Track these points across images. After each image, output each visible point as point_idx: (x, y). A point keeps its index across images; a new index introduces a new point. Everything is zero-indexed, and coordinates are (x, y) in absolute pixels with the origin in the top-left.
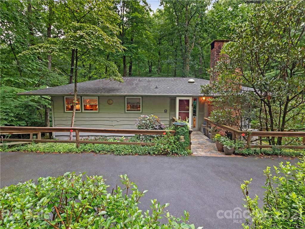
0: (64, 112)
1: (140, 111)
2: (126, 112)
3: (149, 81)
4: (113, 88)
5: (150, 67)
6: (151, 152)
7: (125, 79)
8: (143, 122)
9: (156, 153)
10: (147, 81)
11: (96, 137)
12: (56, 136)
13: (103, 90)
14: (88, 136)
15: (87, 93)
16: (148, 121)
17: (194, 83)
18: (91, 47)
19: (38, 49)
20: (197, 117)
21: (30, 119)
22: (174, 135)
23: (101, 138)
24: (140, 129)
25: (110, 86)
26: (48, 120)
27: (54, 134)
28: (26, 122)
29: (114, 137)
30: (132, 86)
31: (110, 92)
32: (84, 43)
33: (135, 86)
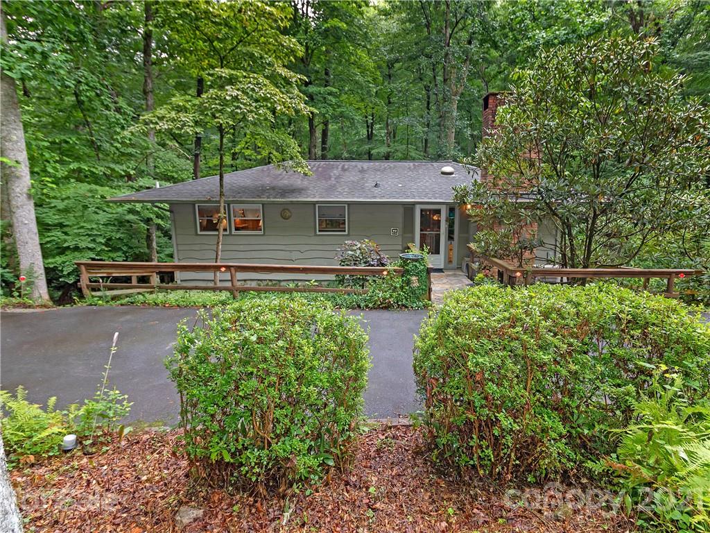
0: (197, 235)
1: (345, 231)
2: (318, 233)
3: (362, 171)
4: (292, 185)
5: (370, 127)
6: (362, 305)
7: (314, 166)
8: (350, 252)
9: (370, 305)
10: (359, 171)
11: (259, 282)
12: (181, 281)
13: (272, 192)
14: (245, 280)
15: (241, 197)
16: (358, 252)
17: (454, 175)
18: (253, 117)
19: (157, 123)
20: (455, 243)
21: (131, 248)
22: (403, 276)
23: (270, 283)
24: (343, 266)
25: (286, 182)
26: (153, 248)
27: (178, 275)
28: (123, 253)
29: (296, 282)
30: (329, 182)
31: (287, 194)
32: (239, 111)
33: (334, 182)
